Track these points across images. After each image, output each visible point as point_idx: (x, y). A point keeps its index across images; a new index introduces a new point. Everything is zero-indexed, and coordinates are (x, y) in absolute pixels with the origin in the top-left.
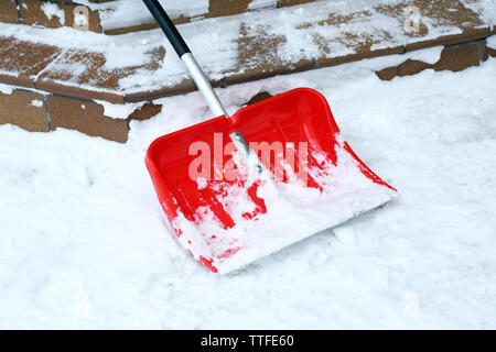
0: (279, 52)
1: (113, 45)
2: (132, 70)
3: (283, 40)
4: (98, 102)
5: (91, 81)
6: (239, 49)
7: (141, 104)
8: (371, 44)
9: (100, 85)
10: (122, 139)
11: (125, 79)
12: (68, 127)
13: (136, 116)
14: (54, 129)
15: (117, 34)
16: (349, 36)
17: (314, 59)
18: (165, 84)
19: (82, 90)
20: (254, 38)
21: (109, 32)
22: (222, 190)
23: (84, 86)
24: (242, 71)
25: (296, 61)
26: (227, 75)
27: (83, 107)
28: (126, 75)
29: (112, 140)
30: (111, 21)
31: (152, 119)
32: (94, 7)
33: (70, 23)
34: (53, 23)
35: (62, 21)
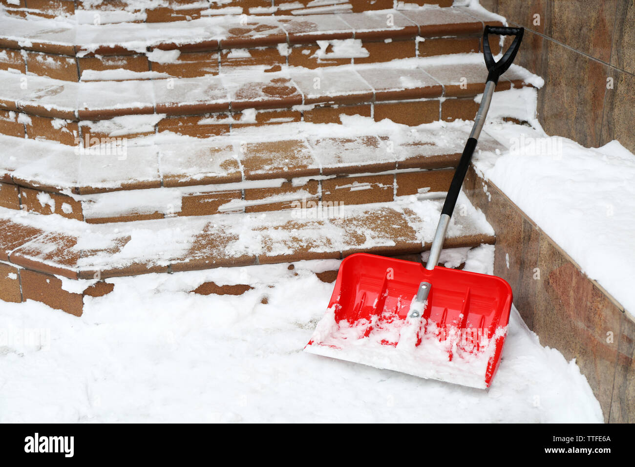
0: (227, 248)
1: (88, 231)
2: (94, 252)
3: (236, 238)
4: (58, 277)
5: (56, 258)
6: (195, 242)
7: (94, 282)
8: (310, 247)
9: (60, 262)
10: (78, 312)
11: (85, 259)
12: (36, 300)
13: (89, 292)
14: (26, 301)
15: (97, 223)
16: (295, 239)
17: (254, 256)
18: (116, 265)
19: (45, 265)
20: (212, 235)
21: (90, 221)
23: (46, 262)
24: (187, 260)
25: (238, 256)
26: (173, 262)
27: (48, 281)
28: (87, 256)
29: (70, 313)
30: (93, 211)
31: (105, 296)
32: (77, 198)
33: (59, 211)
34: (46, 211)
35: (53, 209)
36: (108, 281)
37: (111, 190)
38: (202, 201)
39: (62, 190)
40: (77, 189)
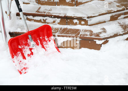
4: (94, 40)
7: (105, 40)
12: (85, 47)
14: (81, 48)
22: (24, 47)
23: (92, 37)
24: (126, 32)
27: (90, 42)
29: (96, 50)
30: (90, 23)
31: (106, 44)
32: (87, 19)
33: (80, 24)
34: (76, 24)
35: (78, 23)
36: (108, 40)
37: (96, 16)
38: (114, 17)
39: (84, 18)
40: (88, 17)
